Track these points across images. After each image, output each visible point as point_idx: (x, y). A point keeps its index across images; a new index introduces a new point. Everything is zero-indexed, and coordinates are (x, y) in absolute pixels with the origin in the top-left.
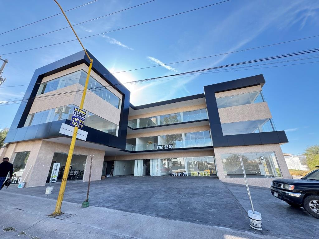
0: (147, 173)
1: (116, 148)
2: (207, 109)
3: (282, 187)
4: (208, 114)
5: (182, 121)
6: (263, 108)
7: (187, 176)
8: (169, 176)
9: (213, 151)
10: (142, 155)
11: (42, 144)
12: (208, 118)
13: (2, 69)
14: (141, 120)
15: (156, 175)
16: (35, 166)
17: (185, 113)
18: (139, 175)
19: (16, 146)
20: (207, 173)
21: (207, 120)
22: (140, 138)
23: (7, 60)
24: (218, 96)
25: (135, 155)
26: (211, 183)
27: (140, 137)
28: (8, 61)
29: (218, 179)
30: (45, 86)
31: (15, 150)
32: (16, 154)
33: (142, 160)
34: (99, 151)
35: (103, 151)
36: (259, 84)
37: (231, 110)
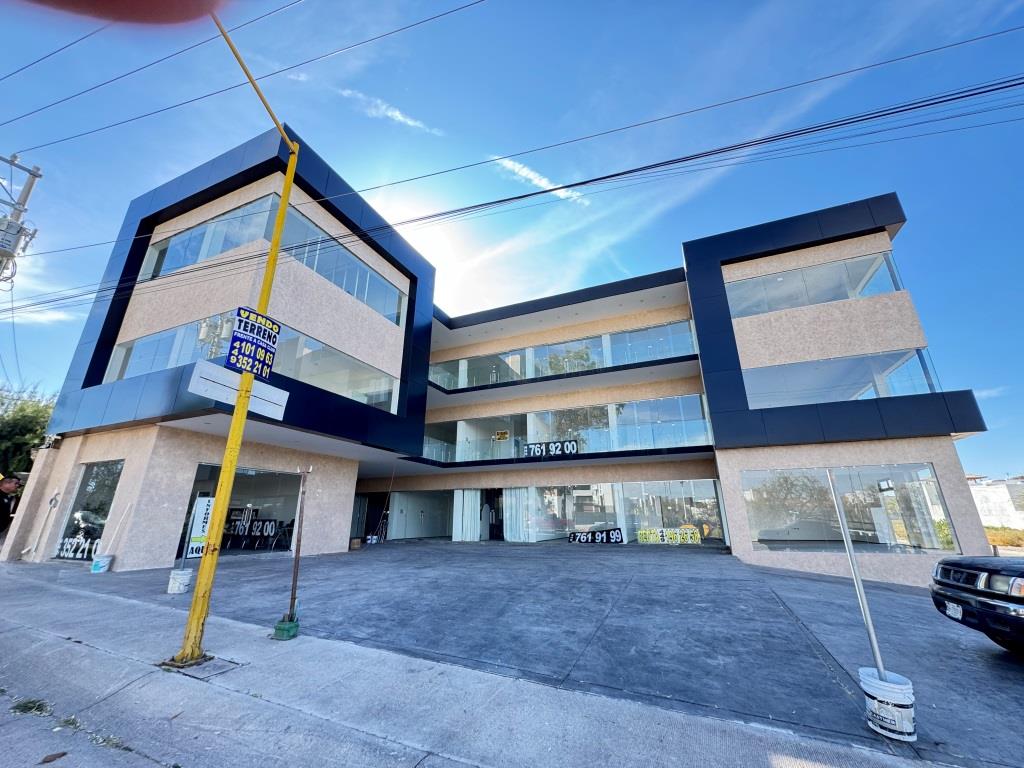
0: (496, 531)
1: (392, 451)
2: (692, 322)
3: (981, 585)
4: (698, 335)
5: (609, 364)
6: (893, 311)
7: (625, 542)
8: (564, 541)
9: (713, 462)
10: (479, 473)
11: (159, 436)
12: (697, 351)
13: (25, 201)
14: (472, 361)
15: (522, 539)
16: (139, 504)
17: (616, 337)
18: (468, 540)
19: (83, 444)
20: (688, 534)
21: (694, 357)
22: (469, 421)
23: (38, 169)
24: (732, 274)
25: (456, 474)
26: (708, 568)
27: (470, 417)
28: (40, 172)
29: (731, 553)
30: (162, 254)
31: (79, 457)
32: (84, 468)
33: (475, 489)
34: (339, 460)
35: (352, 461)
36: (881, 229)
37: (776, 320)
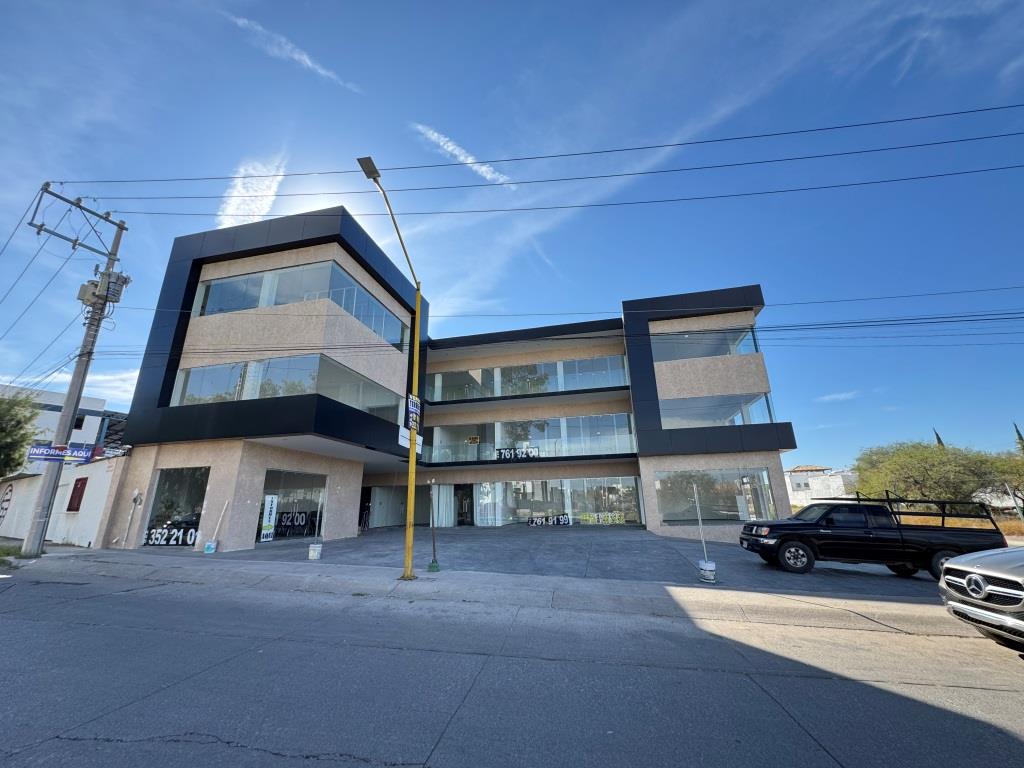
0: (465, 516)
1: (373, 449)
2: (626, 358)
3: (754, 532)
4: (631, 374)
5: (561, 389)
6: (753, 366)
7: (571, 523)
8: (519, 528)
9: (637, 464)
11: (244, 446)
12: (628, 383)
14: (445, 376)
15: (490, 524)
17: (569, 368)
18: (443, 526)
19: (158, 454)
20: (616, 518)
21: (627, 388)
22: (444, 428)
23: (124, 223)
24: (655, 328)
25: (443, 471)
26: (635, 536)
27: (445, 424)
29: (645, 528)
30: (208, 289)
31: (156, 463)
32: (159, 472)
33: (450, 484)
35: (359, 463)
36: (751, 309)
37: (683, 366)
